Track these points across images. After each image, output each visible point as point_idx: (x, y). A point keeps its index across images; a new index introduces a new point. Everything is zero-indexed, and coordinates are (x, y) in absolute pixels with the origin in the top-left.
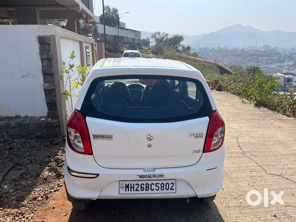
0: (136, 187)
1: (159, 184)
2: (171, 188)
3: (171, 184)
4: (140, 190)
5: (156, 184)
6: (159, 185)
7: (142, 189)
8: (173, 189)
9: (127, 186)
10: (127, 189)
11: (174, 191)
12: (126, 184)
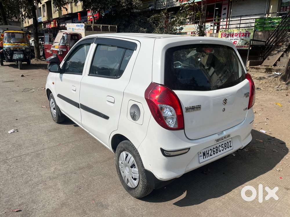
0: (210, 153)
1: (223, 144)
3: (229, 142)
4: (213, 154)
8: (231, 146)
9: (204, 154)
10: (204, 157)
12: (203, 152)
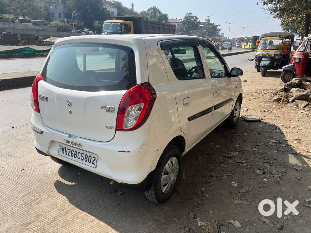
0: (68, 151)
1: (84, 154)
2: (93, 162)
3: (93, 158)
4: (70, 155)
5: (82, 154)
6: (84, 156)
7: (72, 155)
8: (94, 164)
9: (63, 149)
10: (63, 152)
11: (94, 166)
12: (63, 147)
